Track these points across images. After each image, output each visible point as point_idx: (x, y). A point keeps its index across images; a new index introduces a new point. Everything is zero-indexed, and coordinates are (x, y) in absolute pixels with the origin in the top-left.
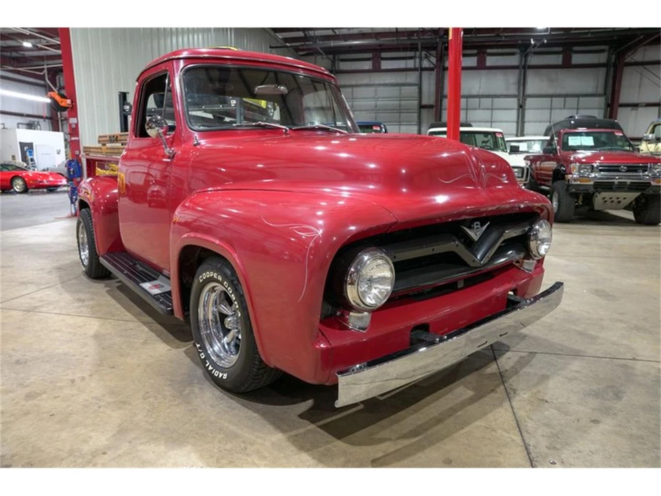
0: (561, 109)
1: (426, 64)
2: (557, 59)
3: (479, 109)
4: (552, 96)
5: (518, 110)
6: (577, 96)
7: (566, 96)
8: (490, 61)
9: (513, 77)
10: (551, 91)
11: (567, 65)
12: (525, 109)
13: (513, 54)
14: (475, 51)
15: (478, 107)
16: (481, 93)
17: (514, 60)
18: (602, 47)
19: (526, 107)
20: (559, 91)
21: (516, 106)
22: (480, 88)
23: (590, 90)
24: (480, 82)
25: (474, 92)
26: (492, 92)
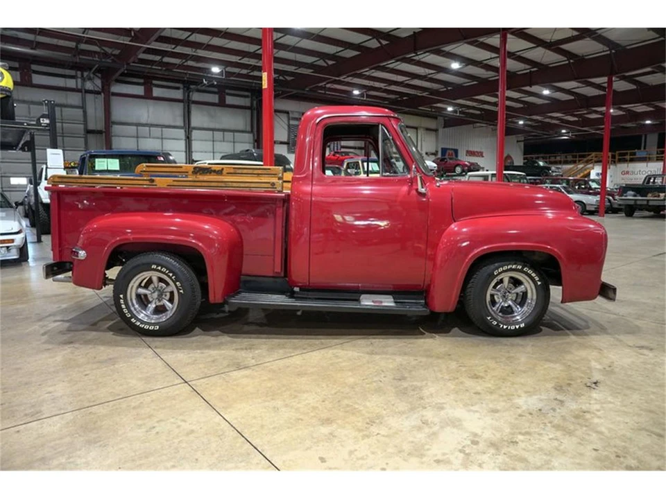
0: (221, 141)
1: (89, 85)
2: (214, 98)
3: (150, 138)
4: (213, 130)
5: (186, 140)
6: (234, 131)
7: (224, 130)
8: (157, 92)
9: (178, 110)
10: (212, 126)
11: (222, 104)
12: (191, 140)
13: (178, 88)
14: (142, 81)
15: (148, 136)
16: (149, 122)
17: (178, 94)
18: (246, 93)
19: (193, 138)
20: (218, 126)
21: (183, 137)
22: (148, 117)
23: (241, 127)
24: (148, 111)
25: (143, 121)
26: (161, 122)
